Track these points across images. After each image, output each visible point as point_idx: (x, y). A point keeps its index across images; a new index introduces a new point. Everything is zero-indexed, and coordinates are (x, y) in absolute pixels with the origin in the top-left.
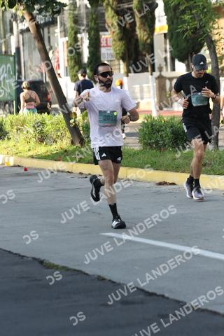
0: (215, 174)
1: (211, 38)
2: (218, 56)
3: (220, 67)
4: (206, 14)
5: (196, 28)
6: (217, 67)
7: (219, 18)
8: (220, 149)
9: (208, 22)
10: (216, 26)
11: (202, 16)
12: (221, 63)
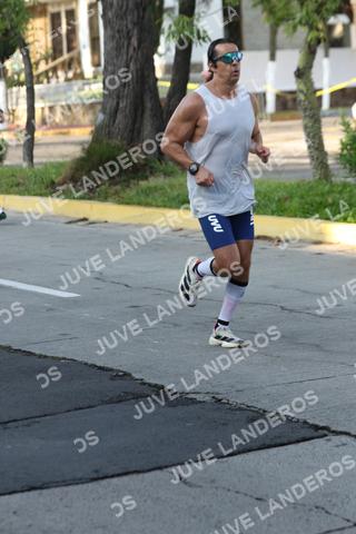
0: (29, 194)
1: (23, 41)
2: (33, 61)
3: (35, 73)
4: (17, 14)
5: (7, 30)
6: (31, 73)
7: (33, 18)
8: (36, 167)
9: (20, 23)
10: (30, 27)
11: (13, 16)
12: (37, 68)
